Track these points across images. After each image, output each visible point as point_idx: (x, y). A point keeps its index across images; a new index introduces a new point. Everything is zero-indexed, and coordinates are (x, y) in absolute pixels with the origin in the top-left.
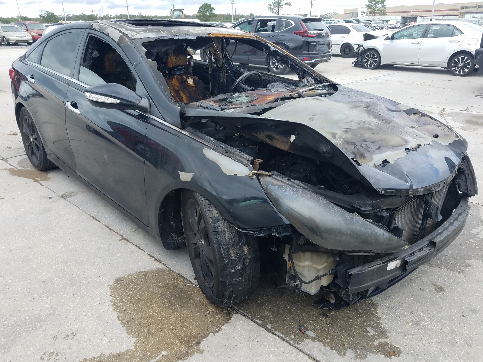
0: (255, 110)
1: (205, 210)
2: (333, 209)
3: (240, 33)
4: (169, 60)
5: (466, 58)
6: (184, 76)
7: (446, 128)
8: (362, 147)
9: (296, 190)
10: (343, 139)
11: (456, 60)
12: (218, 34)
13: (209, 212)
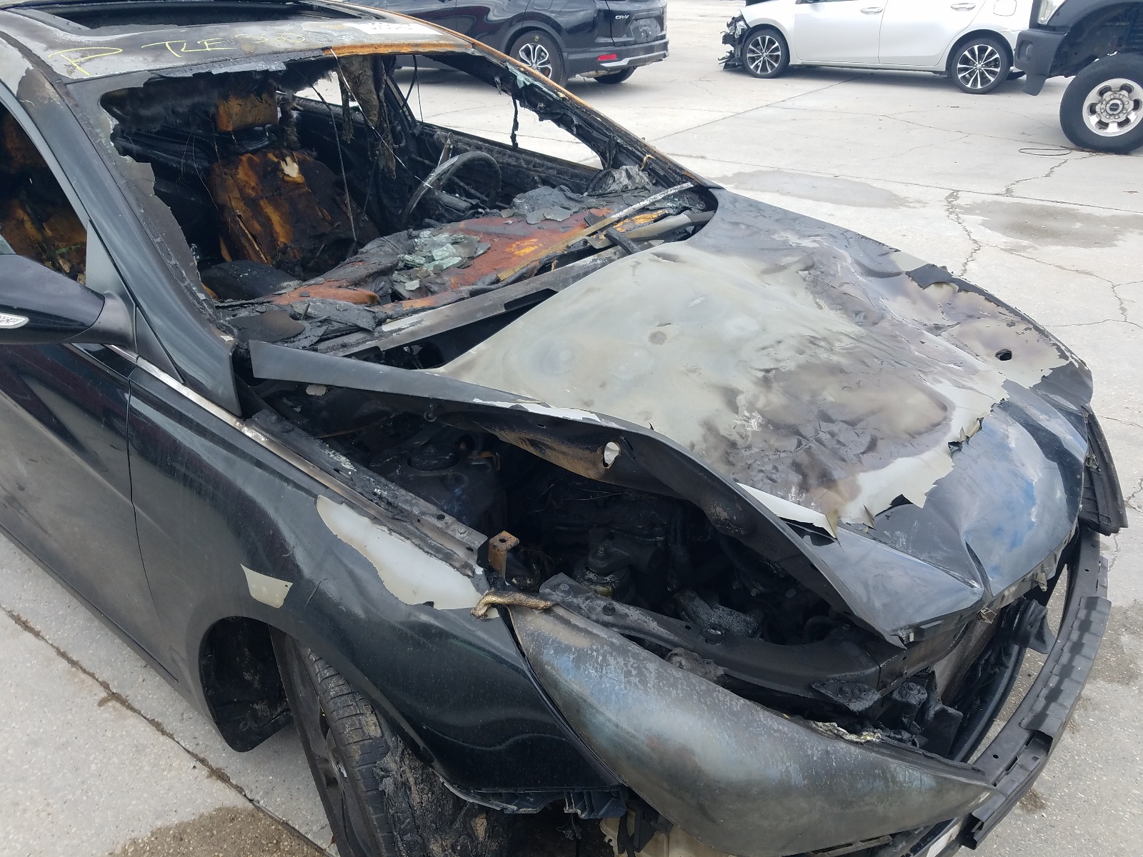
0: (483, 310)
1: (338, 715)
2: (766, 733)
3: (424, 37)
4: (221, 111)
5: (990, 48)
6: (271, 156)
7: (1030, 329)
8: (819, 441)
9: (638, 668)
10: (760, 412)
11: (966, 53)
12: (355, 47)
13: (349, 722)
